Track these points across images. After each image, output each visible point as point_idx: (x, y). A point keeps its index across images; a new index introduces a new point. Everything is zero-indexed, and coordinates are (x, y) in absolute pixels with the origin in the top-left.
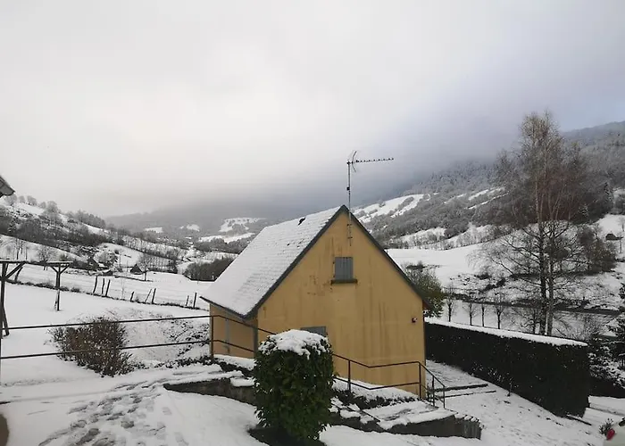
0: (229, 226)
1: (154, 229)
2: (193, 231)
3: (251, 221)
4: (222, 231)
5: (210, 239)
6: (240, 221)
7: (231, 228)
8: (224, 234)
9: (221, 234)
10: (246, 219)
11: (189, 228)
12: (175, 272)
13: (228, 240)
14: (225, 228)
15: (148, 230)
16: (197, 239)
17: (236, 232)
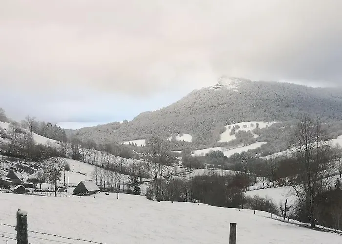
0: (231, 134)
1: (134, 142)
2: (183, 143)
3: (262, 125)
4: (222, 141)
5: (205, 152)
6: (247, 127)
7: (234, 137)
8: (225, 145)
9: (220, 145)
10: (254, 123)
11: (179, 138)
12: (137, 192)
13: (228, 153)
14: (226, 137)
15: (126, 143)
16: (189, 152)
17: (241, 141)
